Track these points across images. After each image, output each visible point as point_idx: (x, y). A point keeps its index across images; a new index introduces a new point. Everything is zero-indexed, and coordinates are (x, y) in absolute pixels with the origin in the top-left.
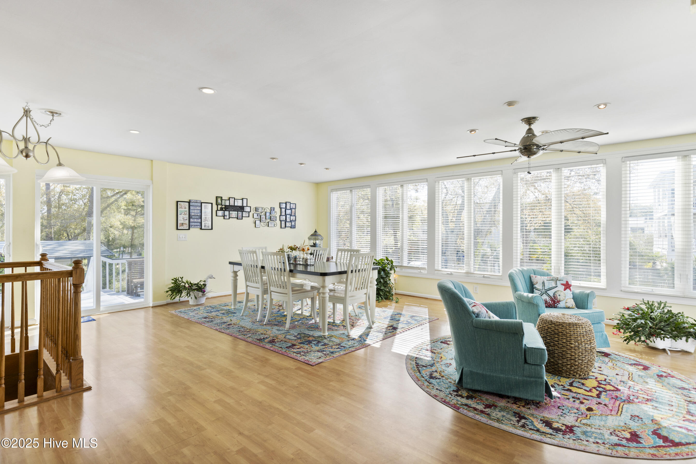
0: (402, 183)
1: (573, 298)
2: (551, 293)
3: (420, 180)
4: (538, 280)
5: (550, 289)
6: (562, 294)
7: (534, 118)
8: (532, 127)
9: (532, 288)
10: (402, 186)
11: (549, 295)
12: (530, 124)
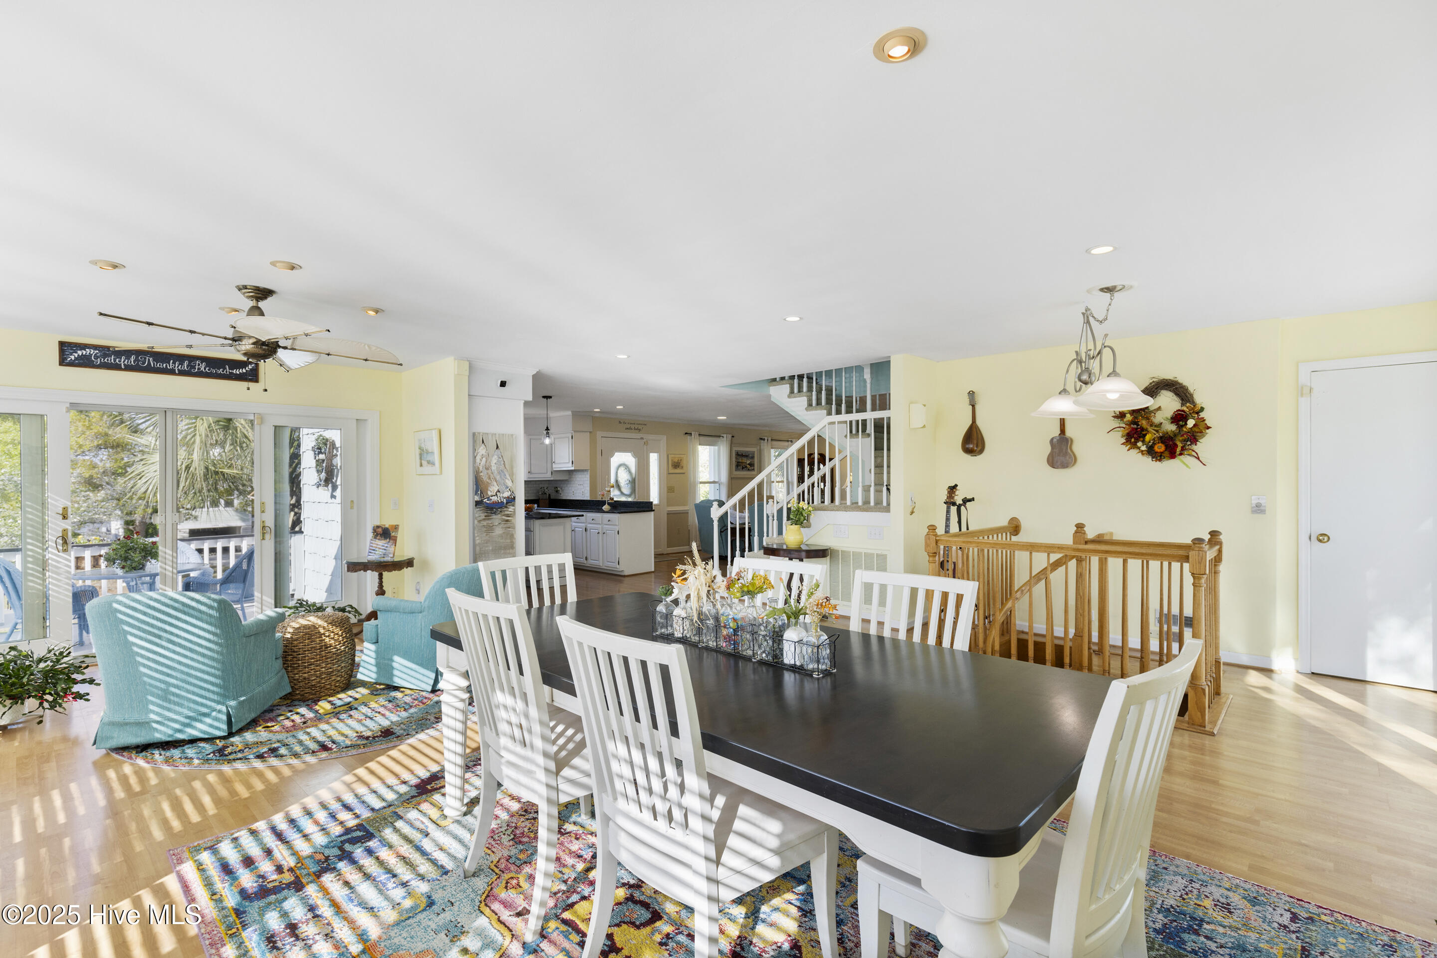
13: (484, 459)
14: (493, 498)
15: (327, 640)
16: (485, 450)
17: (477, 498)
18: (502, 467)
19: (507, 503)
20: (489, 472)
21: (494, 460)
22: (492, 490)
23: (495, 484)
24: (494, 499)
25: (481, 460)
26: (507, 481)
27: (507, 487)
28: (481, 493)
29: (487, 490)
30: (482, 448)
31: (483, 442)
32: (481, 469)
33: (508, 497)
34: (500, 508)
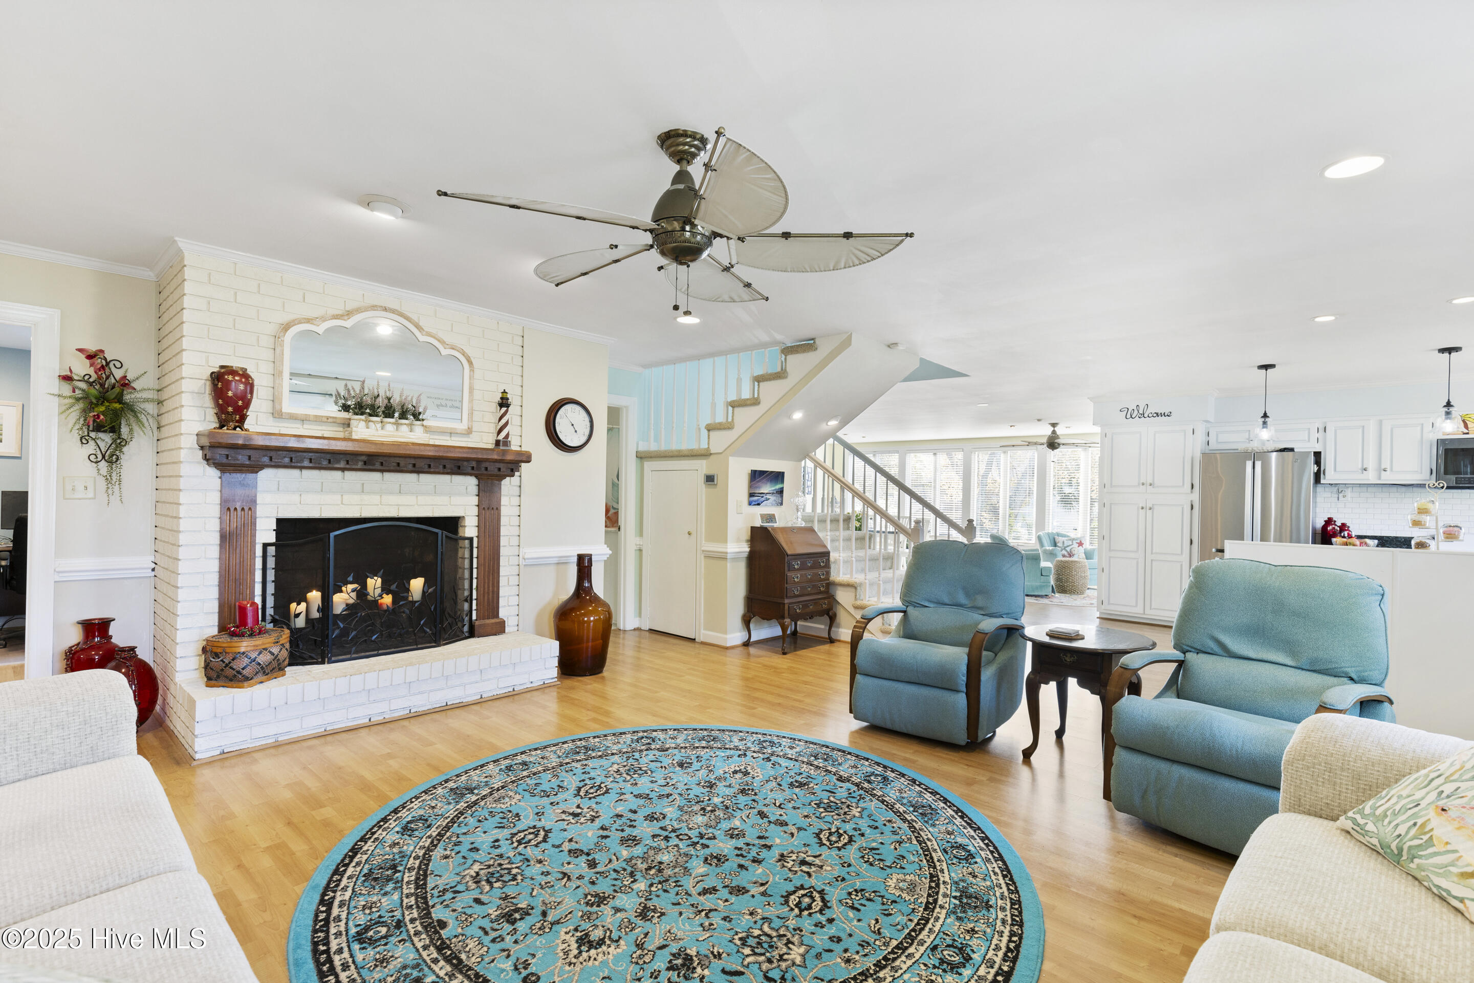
0: (935, 451)
1: (1085, 553)
2: (1068, 549)
3: (958, 449)
4: (1060, 540)
5: (1068, 546)
6: (1076, 550)
7: (1057, 424)
8: (1056, 429)
9: (1055, 545)
10: (935, 454)
11: (1067, 551)
12: (1054, 427)
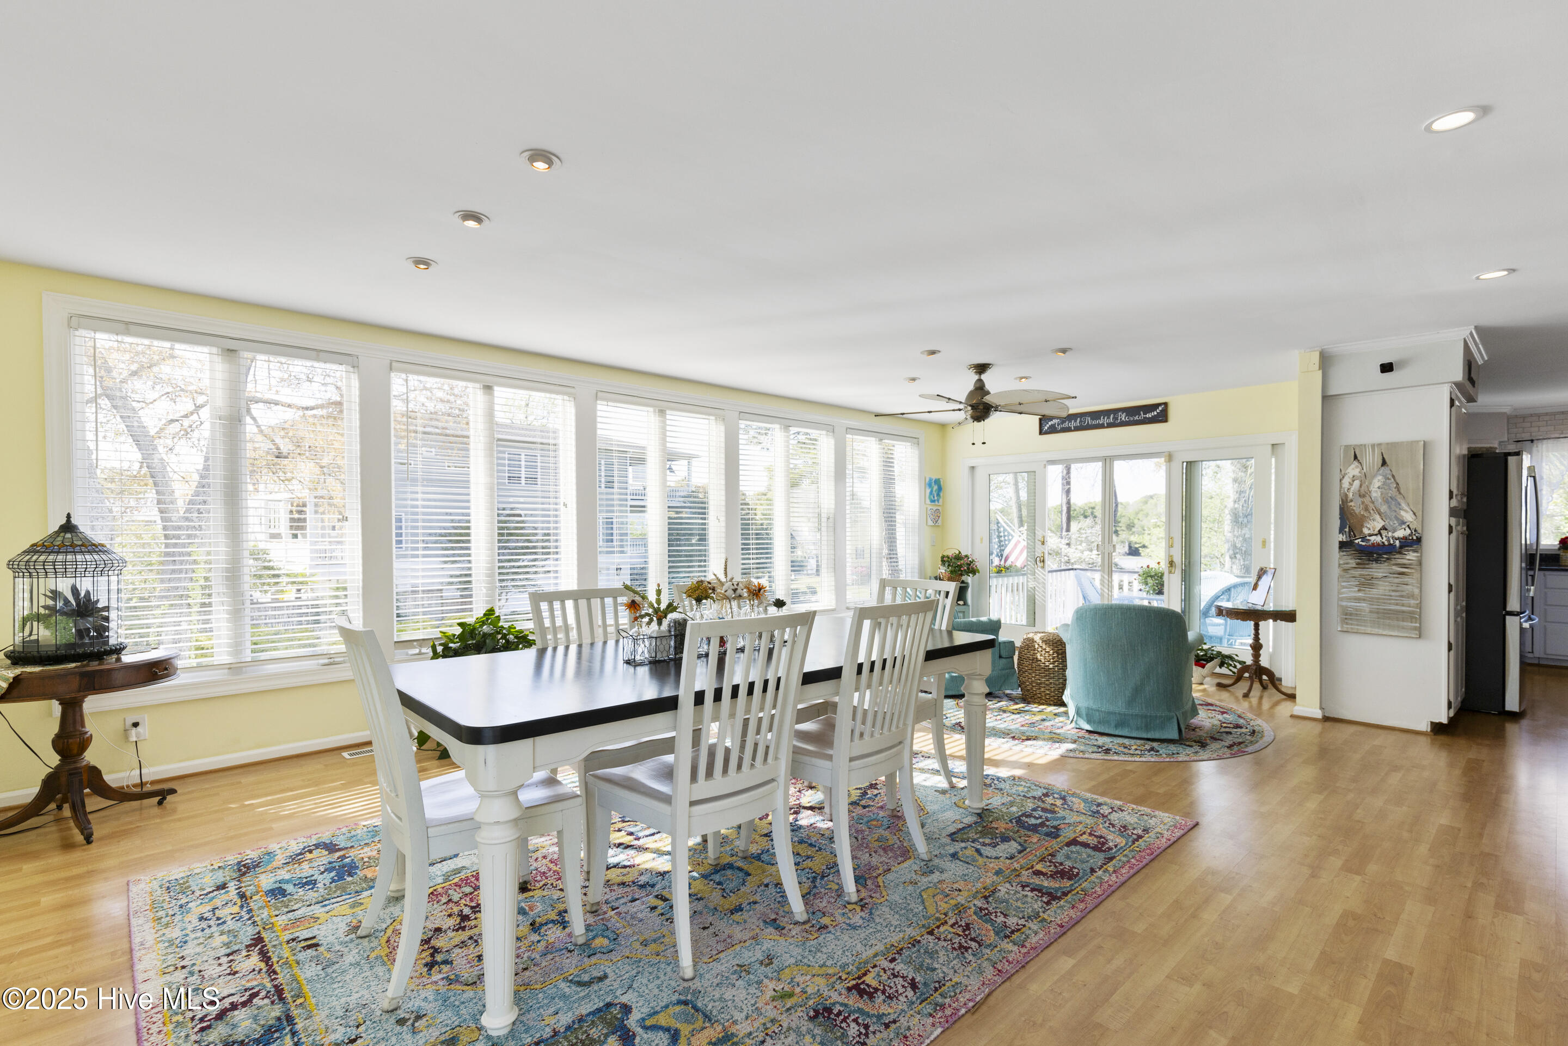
7: (987, 365)
12: (981, 373)
13: (1357, 483)
14: (1372, 538)
15: (1038, 655)
16: (1358, 470)
17: (1342, 538)
18: (1393, 492)
19: (1401, 547)
20: (1367, 500)
21: (1377, 482)
22: (1373, 525)
23: (1377, 517)
24: (1376, 539)
25: (1351, 484)
26: (1402, 513)
27: (1404, 523)
28: (1351, 530)
29: (1362, 526)
30: (1353, 466)
31: (1356, 457)
32: (1350, 495)
33: (1405, 538)
34: (1386, 553)
